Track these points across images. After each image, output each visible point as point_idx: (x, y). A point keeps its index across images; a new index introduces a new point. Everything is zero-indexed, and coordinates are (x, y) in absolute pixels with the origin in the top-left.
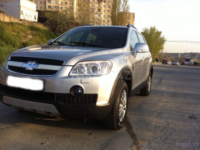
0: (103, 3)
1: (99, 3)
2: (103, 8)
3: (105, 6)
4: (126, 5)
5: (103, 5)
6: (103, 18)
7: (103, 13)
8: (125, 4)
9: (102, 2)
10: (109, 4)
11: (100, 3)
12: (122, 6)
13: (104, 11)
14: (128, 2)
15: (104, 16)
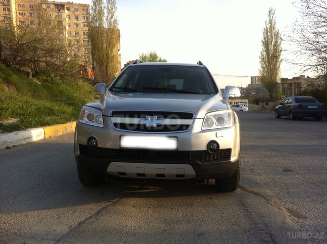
0: (66, 11)
1: (59, 10)
2: (67, 20)
3: (69, 17)
4: (112, 18)
5: (66, 15)
6: (67, 35)
7: (67, 28)
8: (110, 16)
9: (63, 9)
10: (76, 13)
11: (61, 11)
12: (107, 19)
13: (69, 25)
14: (115, 14)
15: (70, 33)
